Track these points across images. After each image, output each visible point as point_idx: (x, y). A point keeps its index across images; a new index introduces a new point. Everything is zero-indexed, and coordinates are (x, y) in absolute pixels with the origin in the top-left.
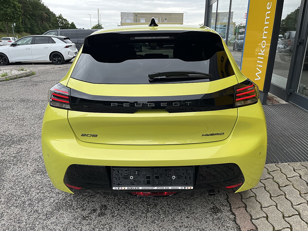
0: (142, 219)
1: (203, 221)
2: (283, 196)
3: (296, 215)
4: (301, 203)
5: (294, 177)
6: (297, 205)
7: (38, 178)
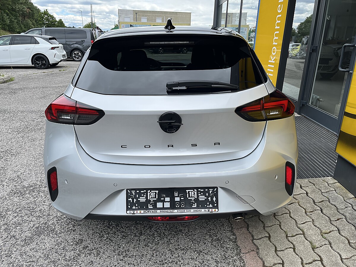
0: (134, 242)
1: (201, 243)
2: (287, 215)
3: (300, 234)
4: (306, 222)
5: (300, 194)
6: (302, 224)
7: (16, 200)
